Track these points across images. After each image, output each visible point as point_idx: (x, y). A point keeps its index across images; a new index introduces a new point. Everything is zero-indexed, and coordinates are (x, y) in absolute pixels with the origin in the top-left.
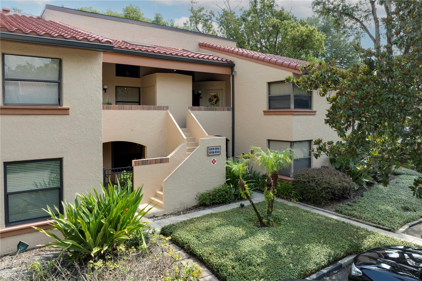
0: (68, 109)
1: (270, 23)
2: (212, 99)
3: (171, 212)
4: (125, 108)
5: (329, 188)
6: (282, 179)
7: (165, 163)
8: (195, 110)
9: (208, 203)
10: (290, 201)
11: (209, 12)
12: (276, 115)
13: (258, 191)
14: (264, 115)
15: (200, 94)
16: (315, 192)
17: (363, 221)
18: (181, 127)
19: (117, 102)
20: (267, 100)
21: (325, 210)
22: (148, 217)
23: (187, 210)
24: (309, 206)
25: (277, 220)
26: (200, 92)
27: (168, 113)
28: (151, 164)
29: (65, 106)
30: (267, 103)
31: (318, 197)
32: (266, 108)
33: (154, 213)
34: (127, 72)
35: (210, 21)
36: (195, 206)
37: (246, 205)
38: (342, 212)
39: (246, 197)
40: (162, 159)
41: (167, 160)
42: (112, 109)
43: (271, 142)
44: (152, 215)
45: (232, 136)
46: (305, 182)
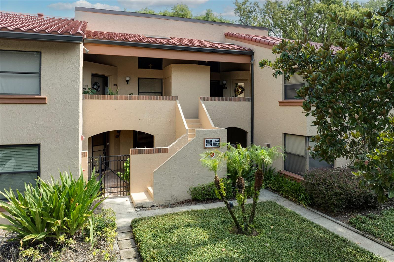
0: (45, 99)
1: (315, 8)
2: (237, 89)
3: (160, 204)
4: (133, 98)
5: (341, 194)
6: (296, 179)
7: (164, 153)
8: (207, 101)
9: (200, 198)
10: (299, 205)
11: (253, 3)
12: (291, 106)
13: (269, 189)
14: (280, 106)
15: (225, 84)
16: (325, 197)
17: (380, 241)
18: (185, 118)
19: (139, 93)
20: (282, 90)
21: (335, 221)
22: (135, 206)
23: (178, 203)
24: (318, 213)
25: (262, 227)
26: (224, 82)
27: (176, 104)
28: (148, 153)
29: (42, 96)
30: (282, 93)
31: (329, 204)
32: (281, 98)
33: (141, 203)
34: (151, 64)
35: (254, 13)
36: (189, 200)
37: (234, 205)
38: (355, 225)
39: (220, 197)
40: (161, 149)
41: (166, 151)
42: (119, 99)
43: (287, 137)
44: (139, 205)
45: (251, 128)
46: (313, 184)
